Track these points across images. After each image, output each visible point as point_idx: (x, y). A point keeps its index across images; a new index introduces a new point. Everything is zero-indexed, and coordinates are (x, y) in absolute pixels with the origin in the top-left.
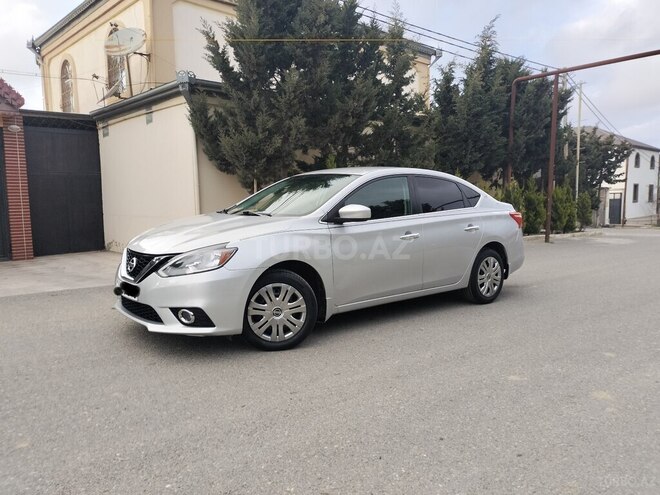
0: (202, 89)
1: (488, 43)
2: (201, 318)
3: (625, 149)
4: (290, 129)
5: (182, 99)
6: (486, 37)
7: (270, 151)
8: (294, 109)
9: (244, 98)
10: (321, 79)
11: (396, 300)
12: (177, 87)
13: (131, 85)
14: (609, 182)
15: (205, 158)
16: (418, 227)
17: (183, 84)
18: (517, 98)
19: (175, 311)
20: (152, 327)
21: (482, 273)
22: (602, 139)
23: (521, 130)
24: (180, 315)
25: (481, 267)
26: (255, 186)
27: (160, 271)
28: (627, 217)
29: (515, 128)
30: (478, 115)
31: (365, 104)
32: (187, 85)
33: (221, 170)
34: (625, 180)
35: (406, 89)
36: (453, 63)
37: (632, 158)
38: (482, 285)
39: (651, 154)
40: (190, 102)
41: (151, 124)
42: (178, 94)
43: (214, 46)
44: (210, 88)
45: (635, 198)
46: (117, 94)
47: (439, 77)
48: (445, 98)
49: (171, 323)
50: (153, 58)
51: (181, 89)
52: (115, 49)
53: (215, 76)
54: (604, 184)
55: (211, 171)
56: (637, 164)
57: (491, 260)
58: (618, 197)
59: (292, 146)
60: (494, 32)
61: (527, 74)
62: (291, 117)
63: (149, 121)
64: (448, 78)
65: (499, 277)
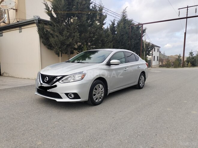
0: (42, 22)
1: (124, 14)
2: (76, 96)
3: (153, 47)
4: (74, 36)
5: (35, 25)
6: (124, 13)
7: (68, 43)
8: (76, 30)
9: (58, 25)
10: (84, 21)
11: (124, 88)
12: (34, 21)
13: (9, 19)
14: (149, 55)
15: (42, 45)
16: (128, 67)
17: (36, 20)
18: (131, 31)
19: (67, 94)
20: (58, 100)
21: (141, 80)
22: (147, 43)
23: (133, 40)
24: (69, 96)
25: (140, 78)
26: (60, 54)
27: (60, 81)
28: (152, 65)
29: (131, 39)
30: (122, 35)
31: (96, 30)
32: (37, 20)
33: (48, 49)
34: (152, 55)
35: (104, 26)
36: (115, 20)
37: (154, 49)
38: (141, 84)
39: (158, 48)
40: (38, 26)
41: (21, 33)
42: (34, 23)
43: (48, 8)
44: (45, 22)
45: (154, 60)
46: (4, 22)
47: (111, 23)
48: (113, 30)
49: (65, 98)
50: (18, 11)
51: (35, 21)
52: (4, 7)
53: (48, 18)
54: (147, 56)
55: (45, 49)
56: (155, 51)
57: (142, 76)
58: (150, 59)
59: (75, 42)
60: (126, 11)
61: (134, 24)
62: (74, 33)
63: (20, 32)
64: (113, 24)
65: (144, 81)
